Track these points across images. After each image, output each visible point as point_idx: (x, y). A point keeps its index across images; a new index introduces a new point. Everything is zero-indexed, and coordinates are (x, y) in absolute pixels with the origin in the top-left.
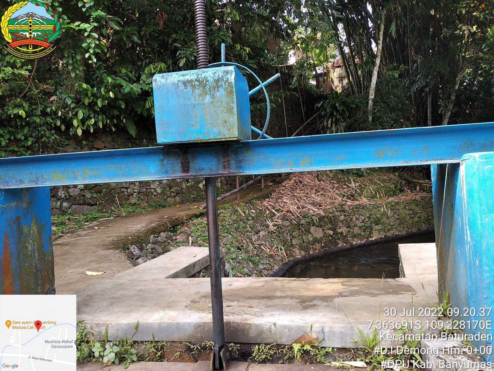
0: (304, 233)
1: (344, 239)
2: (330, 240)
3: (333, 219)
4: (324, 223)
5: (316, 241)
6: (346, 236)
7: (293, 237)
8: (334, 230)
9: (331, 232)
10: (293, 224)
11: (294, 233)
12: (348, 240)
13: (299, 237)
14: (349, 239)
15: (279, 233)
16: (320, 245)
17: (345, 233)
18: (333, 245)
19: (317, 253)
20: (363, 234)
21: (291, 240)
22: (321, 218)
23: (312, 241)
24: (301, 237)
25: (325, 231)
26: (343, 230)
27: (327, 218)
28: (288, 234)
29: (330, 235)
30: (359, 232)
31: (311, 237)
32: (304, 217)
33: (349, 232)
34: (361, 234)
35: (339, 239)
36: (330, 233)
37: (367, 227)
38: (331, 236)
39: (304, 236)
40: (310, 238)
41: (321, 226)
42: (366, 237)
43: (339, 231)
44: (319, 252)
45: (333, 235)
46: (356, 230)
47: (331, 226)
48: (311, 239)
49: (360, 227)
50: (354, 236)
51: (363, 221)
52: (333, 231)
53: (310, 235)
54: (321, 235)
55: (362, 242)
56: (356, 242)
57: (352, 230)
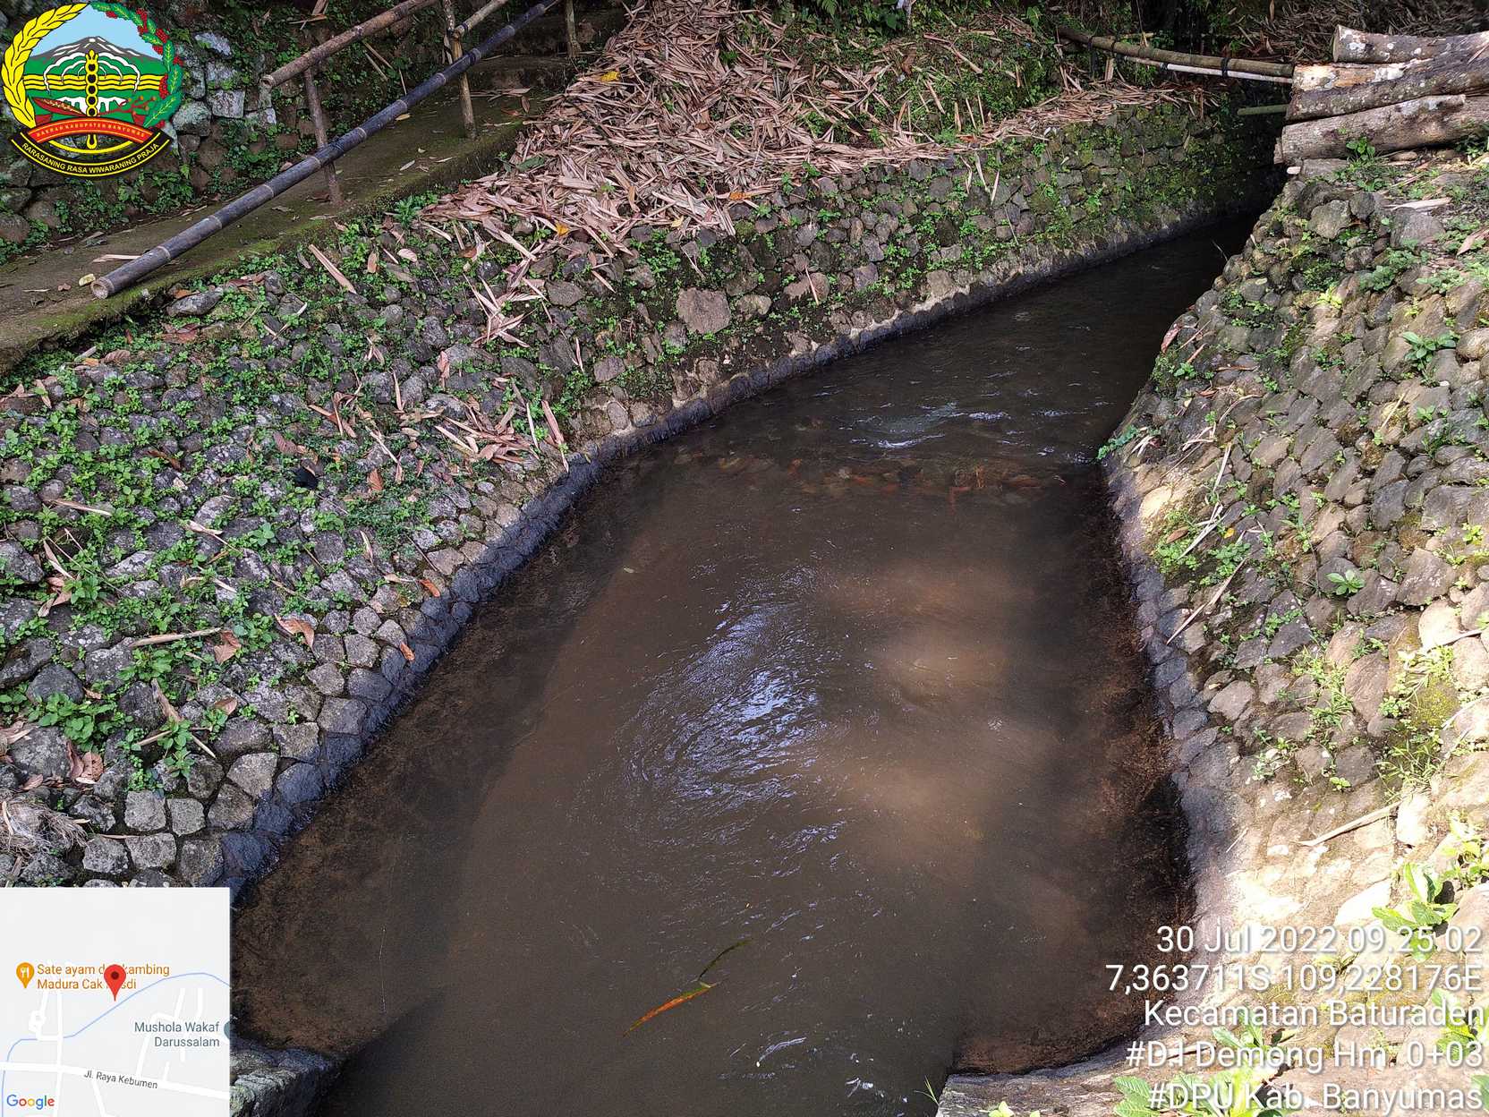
0: (646, 325)
1: (813, 322)
2: (759, 335)
3: (770, 244)
4: (733, 268)
5: (699, 349)
6: (823, 309)
7: (598, 351)
8: (773, 289)
9: (762, 303)
10: (596, 295)
11: (603, 333)
12: (828, 325)
13: (624, 347)
14: (835, 319)
15: (533, 345)
16: (714, 365)
17: (821, 296)
18: (769, 356)
19: (702, 400)
20: (888, 290)
21: (589, 365)
22: (721, 249)
23: (680, 356)
24: (632, 346)
25: (739, 303)
26: (814, 284)
27: (746, 244)
28: (573, 341)
29: (757, 316)
30: (876, 285)
31: (677, 338)
32: (648, 252)
33: (835, 288)
34: (879, 294)
35: (793, 325)
36: (758, 308)
37: (907, 262)
38: (763, 319)
39: (646, 340)
40: (672, 343)
41: (720, 284)
42: (901, 300)
43: (795, 291)
44: (713, 394)
45: (770, 312)
46: (865, 278)
47: (761, 276)
48: (677, 346)
49: (879, 265)
50: (856, 304)
51: (892, 238)
52: (772, 298)
53: (673, 330)
54: (721, 320)
55: (884, 323)
56: (861, 327)
57: (846, 282)
